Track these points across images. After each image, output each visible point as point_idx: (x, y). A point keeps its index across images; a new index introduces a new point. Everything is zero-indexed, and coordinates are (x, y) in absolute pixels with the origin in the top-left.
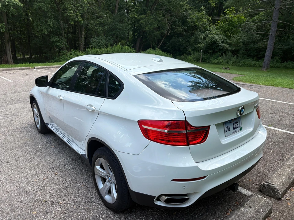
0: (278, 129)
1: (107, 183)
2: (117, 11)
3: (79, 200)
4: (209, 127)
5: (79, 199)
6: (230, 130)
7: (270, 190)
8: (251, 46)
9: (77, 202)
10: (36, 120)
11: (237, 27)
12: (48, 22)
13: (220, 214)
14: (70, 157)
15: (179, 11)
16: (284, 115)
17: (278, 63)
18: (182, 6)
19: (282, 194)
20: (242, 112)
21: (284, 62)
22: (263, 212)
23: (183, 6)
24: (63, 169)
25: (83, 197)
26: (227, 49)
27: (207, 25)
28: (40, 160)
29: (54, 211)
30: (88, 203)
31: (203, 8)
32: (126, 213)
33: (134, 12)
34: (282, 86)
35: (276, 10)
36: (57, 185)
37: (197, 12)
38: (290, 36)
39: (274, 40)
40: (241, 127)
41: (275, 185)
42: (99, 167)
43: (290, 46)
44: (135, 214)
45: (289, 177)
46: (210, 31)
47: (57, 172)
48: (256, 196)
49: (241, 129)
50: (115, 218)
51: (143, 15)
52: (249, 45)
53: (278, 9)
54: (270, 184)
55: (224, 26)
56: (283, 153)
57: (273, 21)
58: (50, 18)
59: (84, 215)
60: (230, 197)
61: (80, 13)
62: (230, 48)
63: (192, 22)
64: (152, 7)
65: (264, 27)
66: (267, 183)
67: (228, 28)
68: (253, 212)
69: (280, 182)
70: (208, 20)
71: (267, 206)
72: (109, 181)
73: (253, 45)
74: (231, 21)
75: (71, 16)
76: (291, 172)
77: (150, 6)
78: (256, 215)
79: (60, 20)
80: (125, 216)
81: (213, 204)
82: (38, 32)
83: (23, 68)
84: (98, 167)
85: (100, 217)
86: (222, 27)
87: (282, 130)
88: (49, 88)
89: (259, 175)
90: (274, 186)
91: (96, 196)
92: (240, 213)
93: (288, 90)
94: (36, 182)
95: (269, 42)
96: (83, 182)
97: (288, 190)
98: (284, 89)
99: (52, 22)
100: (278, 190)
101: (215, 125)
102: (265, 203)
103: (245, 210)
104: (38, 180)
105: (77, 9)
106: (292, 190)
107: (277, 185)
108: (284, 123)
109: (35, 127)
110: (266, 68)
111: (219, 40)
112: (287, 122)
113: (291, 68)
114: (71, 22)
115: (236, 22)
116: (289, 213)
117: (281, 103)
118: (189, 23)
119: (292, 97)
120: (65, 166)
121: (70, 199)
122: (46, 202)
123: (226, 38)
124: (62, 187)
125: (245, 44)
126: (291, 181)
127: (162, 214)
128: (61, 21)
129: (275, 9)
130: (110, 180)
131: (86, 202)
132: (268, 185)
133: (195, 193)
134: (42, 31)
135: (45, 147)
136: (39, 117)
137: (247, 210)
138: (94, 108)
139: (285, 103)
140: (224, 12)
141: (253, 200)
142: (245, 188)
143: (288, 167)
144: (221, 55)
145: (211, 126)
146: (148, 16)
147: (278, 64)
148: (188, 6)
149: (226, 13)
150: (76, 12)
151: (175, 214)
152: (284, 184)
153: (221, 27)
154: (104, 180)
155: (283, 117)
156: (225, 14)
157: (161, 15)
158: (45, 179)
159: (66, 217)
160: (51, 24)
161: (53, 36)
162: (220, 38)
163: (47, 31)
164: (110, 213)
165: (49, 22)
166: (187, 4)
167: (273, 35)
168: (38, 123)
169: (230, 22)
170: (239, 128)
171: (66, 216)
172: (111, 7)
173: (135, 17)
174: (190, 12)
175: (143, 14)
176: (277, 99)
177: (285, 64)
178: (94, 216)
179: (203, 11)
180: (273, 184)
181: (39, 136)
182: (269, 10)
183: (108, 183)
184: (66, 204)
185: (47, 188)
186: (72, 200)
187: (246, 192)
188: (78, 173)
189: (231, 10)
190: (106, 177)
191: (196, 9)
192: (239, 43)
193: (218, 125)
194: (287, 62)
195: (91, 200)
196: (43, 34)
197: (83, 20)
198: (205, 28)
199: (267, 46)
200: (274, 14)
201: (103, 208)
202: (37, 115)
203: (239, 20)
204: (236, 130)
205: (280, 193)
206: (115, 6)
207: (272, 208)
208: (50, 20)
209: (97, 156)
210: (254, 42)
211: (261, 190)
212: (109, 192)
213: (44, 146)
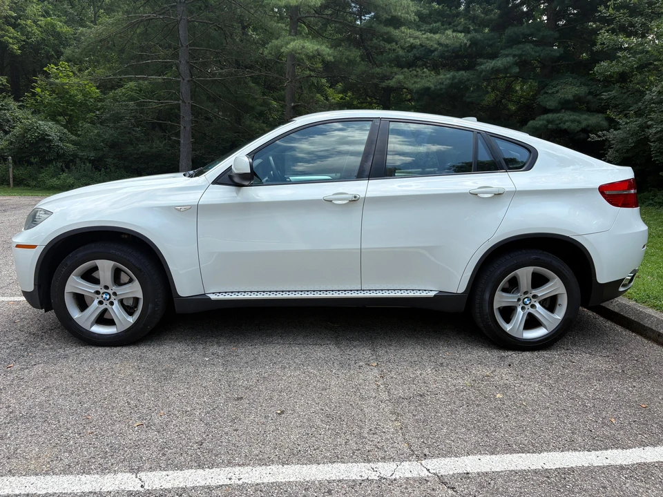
1: (522, 311)
26: (75, 156)
39: (191, 138)
53: (188, 81)
57: (183, 101)
62: (81, 154)
95: (182, 142)
111: (50, 132)
123: (66, 131)
129: (182, 81)
138: (502, 189)
140: (45, 69)
144: (64, 167)
162: (50, 128)
190: (518, 303)
200: (183, 90)
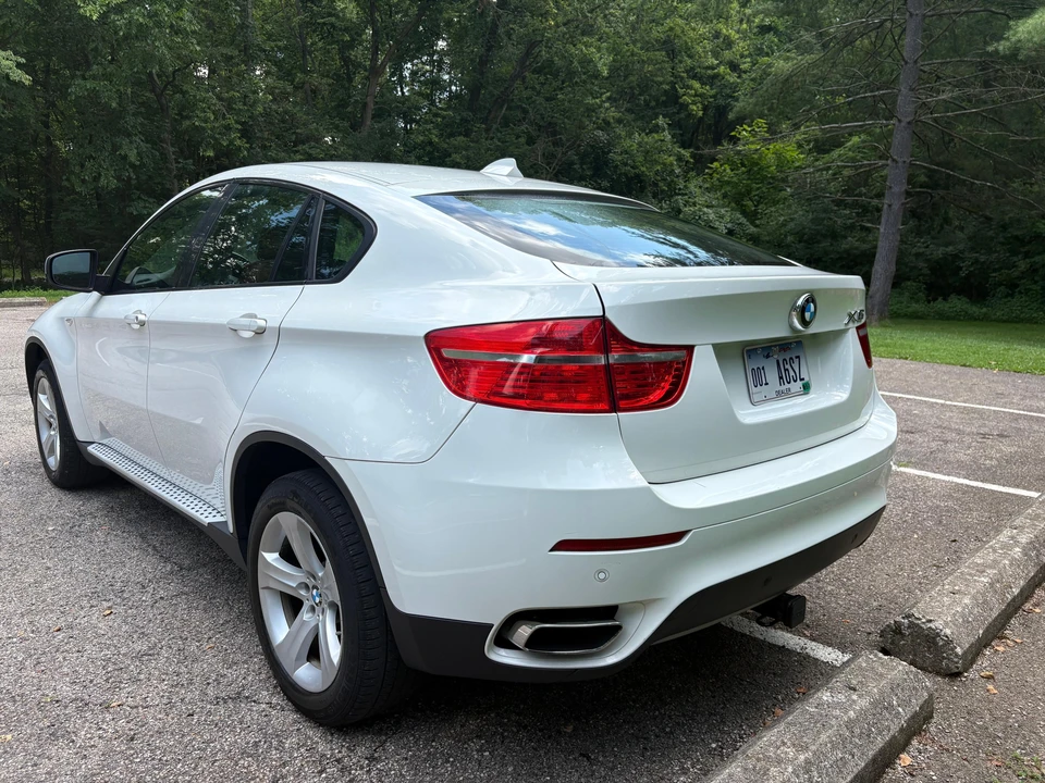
0: (931, 475)
1: (305, 615)
2: (369, 123)
3: (190, 695)
4: (690, 349)
5: (191, 691)
6: (767, 384)
7: (920, 644)
8: (825, 244)
9: (182, 700)
10: (44, 438)
11: (777, 184)
12: (121, 147)
13: (741, 726)
14: (167, 560)
15: (582, 127)
16: (950, 436)
17: (917, 302)
18: (591, 110)
19: (965, 653)
20: (807, 315)
21: (935, 300)
22: (900, 710)
23: (593, 111)
24: (136, 598)
25: (208, 684)
27: (678, 176)
28: (49, 568)
29: (83, 733)
30: (225, 703)
31: (661, 121)
32: (380, 732)
33: (428, 127)
34: (933, 359)
35: (903, 124)
36: (108, 649)
37: (643, 134)
38: (951, 214)
39: (900, 223)
40: (806, 379)
41: (938, 624)
42: (276, 555)
43: (951, 248)
44: (413, 735)
45: (985, 602)
46: (686, 194)
47: (110, 608)
48: (871, 656)
49: (806, 388)
50: (332, 749)
51: (458, 138)
52: (818, 242)
53: (909, 123)
54: (920, 619)
55: (735, 179)
56: (955, 541)
57: (894, 160)
58: (129, 135)
59: (208, 742)
60: (774, 674)
61: (237, 122)
63: (626, 164)
64: (490, 112)
65: (866, 184)
66: (908, 616)
67: (748, 185)
68: (864, 703)
69: (954, 615)
70: (680, 159)
71: (914, 688)
72: (313, 609)
73: (832, 245)
74: (757, 164)
75: (204, 129)
76: (991, 585)
77: (485, 108)
78: (874, 715)
79: (164, 145)
80: (375, 742)
81: (714, 697)
82: (84, 181)
83: (17, 300)
84: (271, 557)
85: (270, 747)
86: (728, 183)
87: (946, 478)
88: (99, 301)
89: (875, 604)
90: (932, 625)
91: (260, 681)
92: (816, 707)
93: (958, 369)
94: (23, 639)
95: (882, 230)
96: (214, 636)
97: (985, 647)
98: (944, 368)
99: (137, 148)
100: (949, 642)
101: (713, 345)
102: (905, 677)
103: (835, 699)
104: (33, 632)
105: (230, 108)
106: (1001, 649)
107: (946, 623)
108: (952, 458)
109: (42, 470)
110: (876, 317)
111: (717, 223)
112: (961, 456)
113: (960, 320)
114: (205, 151)
115: (772, 168)
116: (995, 719)
117: (937, 403)
118: (617, 166)
119: (970, 388)
120: (144, 587)
121: (155, 693)
122: (57, 702)
123: (743, 220)
124: (124, 655)
125: (805, 242)
126: (994, 616)
127: (518, 731)
128: (172, 149)
129: (897, 124)
130: (317, 600)
131: (217, 701)
132: (912, 625)
133: (643, 605)
134: (96, 179)
135: (73, 530)
136: (55, 423)
137: (842, 698)
138: (262, 323)
139: (948, 403)
140: (733, 134)
141: (860, 668)
142: (830, 645)
143: (977, 571)
145: (696, 348)
146: (477, 142)
147: (915, 307)
148: (613, 109)
149: (739, 139)
150: (224, 118)
151: (569, 729)
152: (969, 622)
153: (723, 183)
154: (293, 606)
155: (946, 442)
156: (735, 140)
157: (522, 140)
158: (59, 630)
159: (132, 752)
160: (133, 157)
161: (139, 198)
162: (722, 217)
163: (119, 178)
164: (314, 734)
165: (124, 147)
166: (607, 105)
167: (896, 206)
168: (52, 451)
169: (752, 166)
170: (800, 384)
171: (133, 749)
172: (349, 109)
173: (431, 143)
174: (620, 131)
175: (460, 134)
176: (919, 394)
177: (940, 305)
178: (248, 743)
179: (664, 130)
180: (930, 621)
181: (53, 495)
182: (878, 125)
183: (310, 615)
184: (136, 707)
185: (64, 658)
186: (163, 696)
187: (833, 656)
188: (197, 609)
189: (753, 130)
190: (303, 592)
191: (639, 123)
192: (786, 236)
193: (721, 351)
194: (945, 299)
195: (239, 693)
196: (103, 187)
197: (247, 145)
198: (671, 185)
199: (876, 247)
200: (897, 139)
201: (285, 718)
202: (51, 416)
203: (782, 162)
204: (787, 386)
205: (959, 650)
206: (365, 105)
207: (931, 696)
208: (131, 142)
209: (270, 507)
210: (834, 235)
211: (888, 646)
212: (314, 652)
213: (68, 527)
